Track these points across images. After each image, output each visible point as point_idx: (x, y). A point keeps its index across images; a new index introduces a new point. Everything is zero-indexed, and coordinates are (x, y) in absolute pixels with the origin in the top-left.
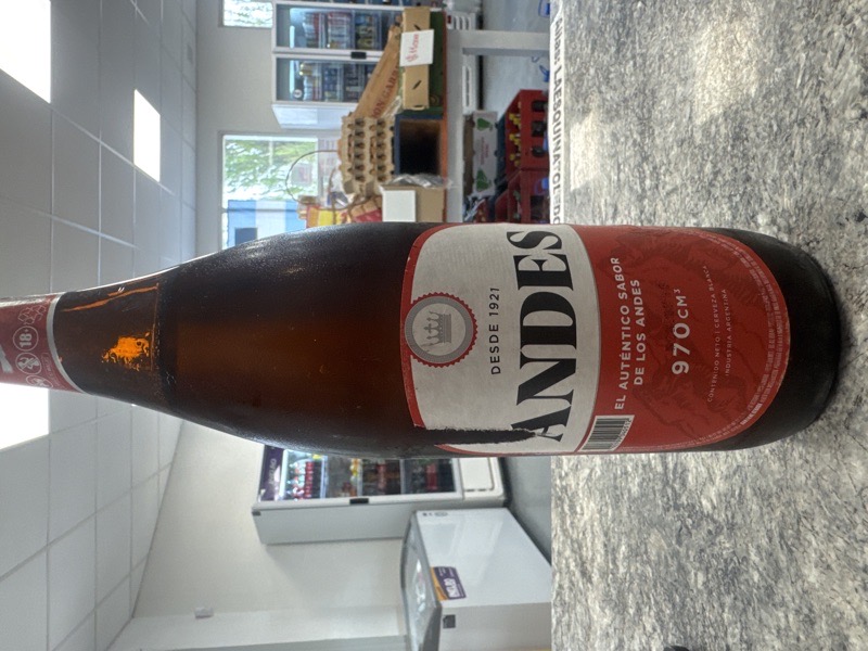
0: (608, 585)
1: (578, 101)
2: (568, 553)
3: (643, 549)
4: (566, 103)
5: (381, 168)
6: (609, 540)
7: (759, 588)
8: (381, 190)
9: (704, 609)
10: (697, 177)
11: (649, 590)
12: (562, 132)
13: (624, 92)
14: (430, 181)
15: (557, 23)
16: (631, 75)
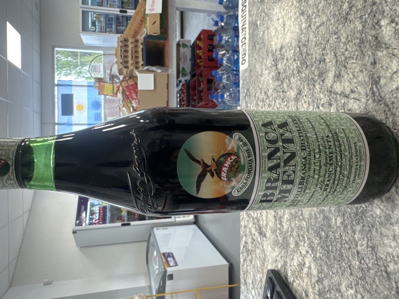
0: (277, 236)
2: (251, 225)
3: (300, 212)
5: (137, 63)
6: (277, 213)
7: (380, 217)
8: (137, 73)
9: (341, 236)
10: (337, 13)
11: (304, 233)
12: (247, 16)
14: (161, 70)
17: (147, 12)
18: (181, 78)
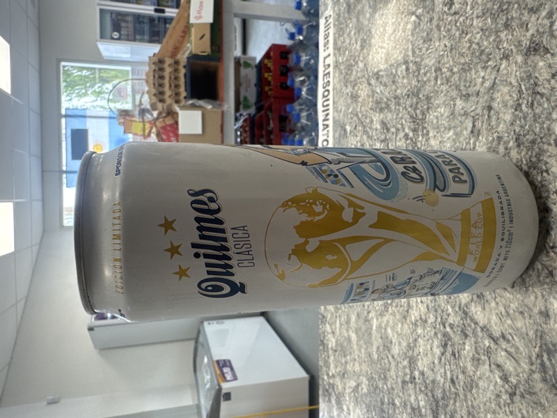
1: (346, 86)
4: (334, 85)
5: (177, 94)
12: (331, 107)
13: (396, 91)
14: (212, 104)
15: (326, 18)
16: (403, 77)
17: (192, 20)
18: (242, 111)
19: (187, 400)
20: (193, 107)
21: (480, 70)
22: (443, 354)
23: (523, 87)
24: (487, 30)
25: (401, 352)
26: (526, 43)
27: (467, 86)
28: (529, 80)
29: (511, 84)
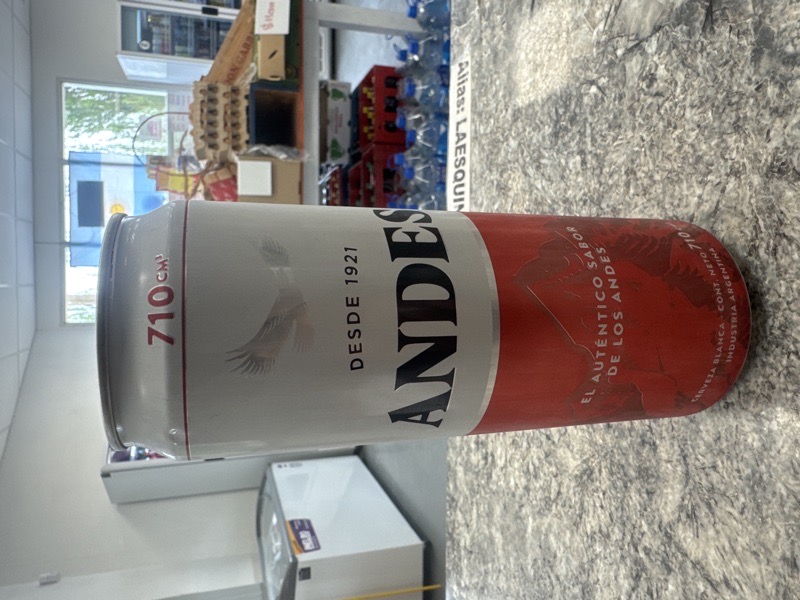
1: (491, 171)
4: (472, 165)
5: (236, 137)
8: (236, 159)
12: (467, 196)
13: (565, 191)
14: (286, 153)
15: (461, 65)
16: (577, 174)
17: (258, 30)
18: (329, 161)
19: (247, 577)
20: (259, 156)
21: (695, 184)
22: (633, 589)
23: (761, 223)
24: (706, 127)
25: (570, 574)
26: (766, 158)
27: (675, 204)
28: (770, 214)
29: (742, 214)
